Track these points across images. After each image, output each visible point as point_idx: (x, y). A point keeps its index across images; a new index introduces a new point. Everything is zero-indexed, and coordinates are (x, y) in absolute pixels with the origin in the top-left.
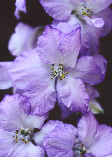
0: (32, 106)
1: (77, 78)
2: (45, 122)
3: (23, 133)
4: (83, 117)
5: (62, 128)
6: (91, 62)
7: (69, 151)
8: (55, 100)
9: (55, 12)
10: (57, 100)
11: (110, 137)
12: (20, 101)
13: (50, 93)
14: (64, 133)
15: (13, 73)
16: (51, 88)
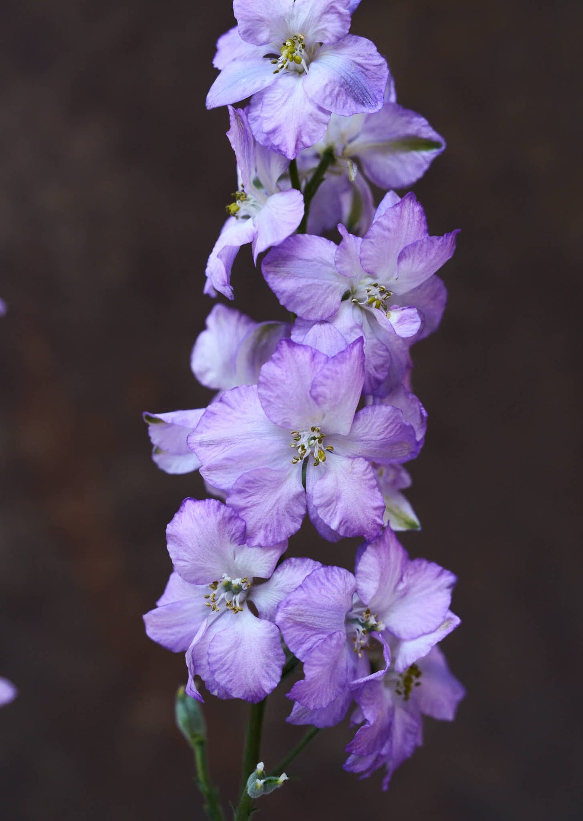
0: (249, 527)
1: (354, 457)
2: (280, 562)
3: (228, 587)
4: (369, 548)
5: (319, 579)
6: (388, 419)
7: (335, 633)
8: (303, 511)
9: (303, 302)
10: (307, 509)
11: (433, 588)
12: (219, 517)
13: (291, 496)
14: (323, 592)
15: (201, 444)
16: (293, 485)
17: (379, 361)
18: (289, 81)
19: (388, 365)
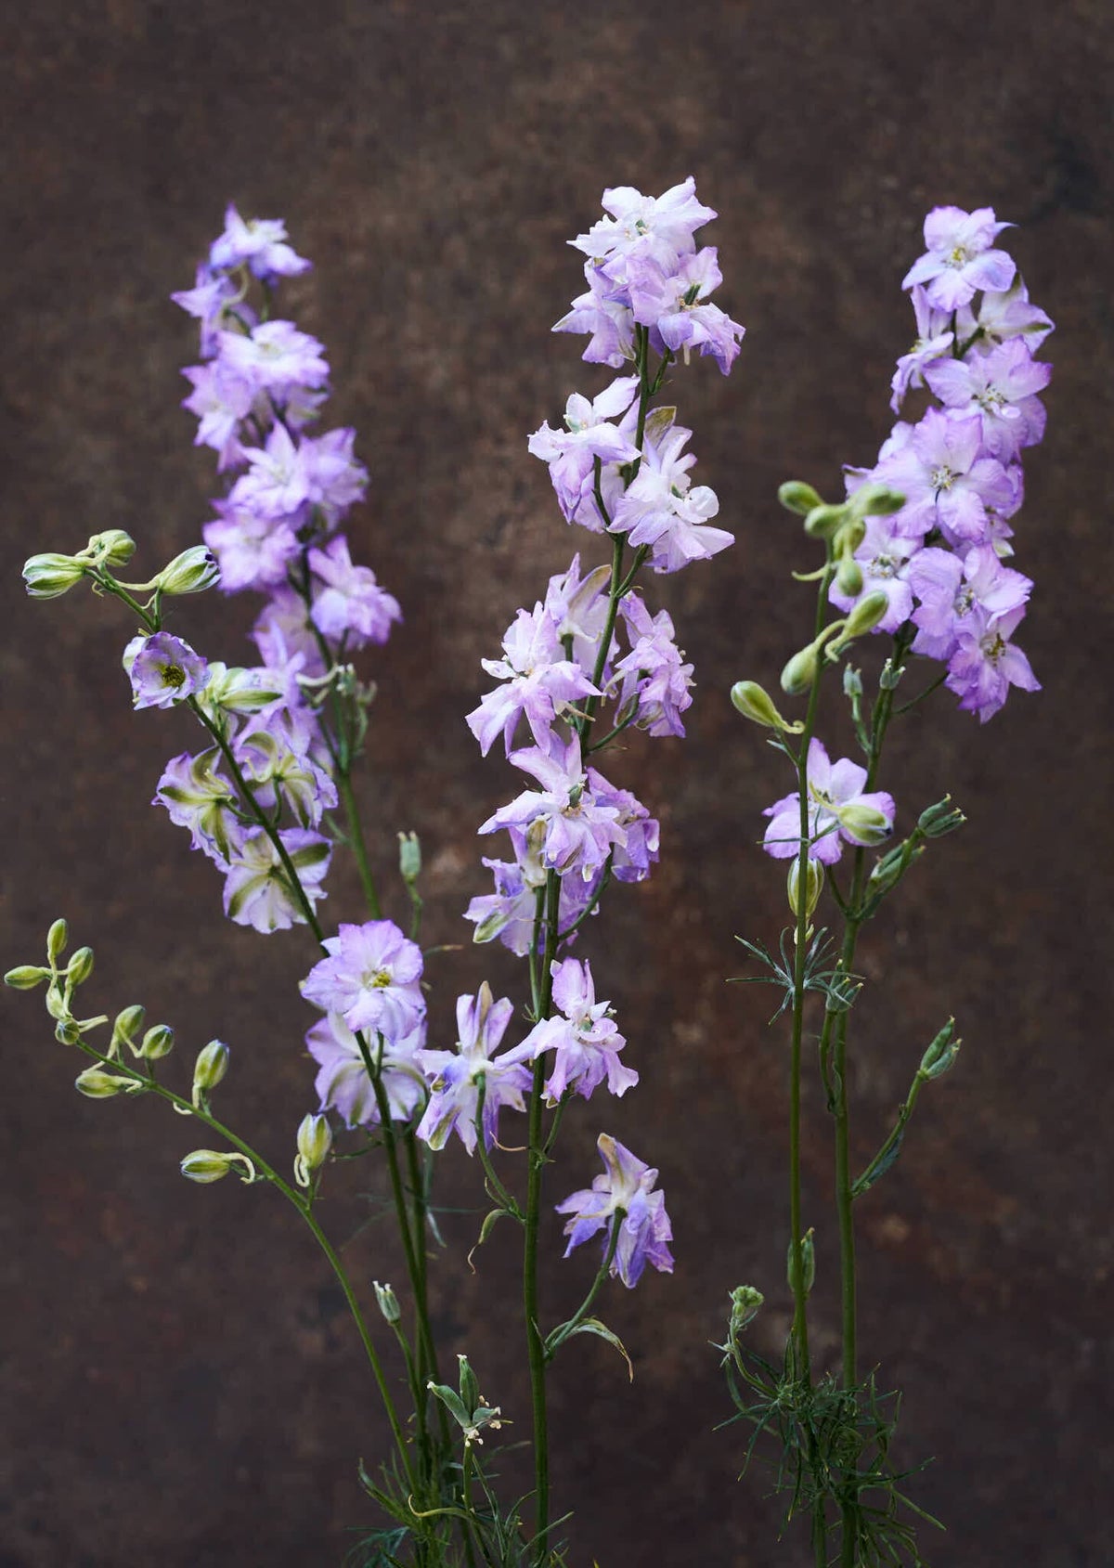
0: (899, 524)
1: (970, 491)
2: (917, 551)
3: (884, 563)
4: (975, 547)
7: (947, 595)
8: (934, 518)
9: (947, 395)
10: (937, 516)
11: (1018, 587)
13: (928, 508)
16: (930, 501)
17: (994, 442)
18: (953, 272)
19: (999, 447)
